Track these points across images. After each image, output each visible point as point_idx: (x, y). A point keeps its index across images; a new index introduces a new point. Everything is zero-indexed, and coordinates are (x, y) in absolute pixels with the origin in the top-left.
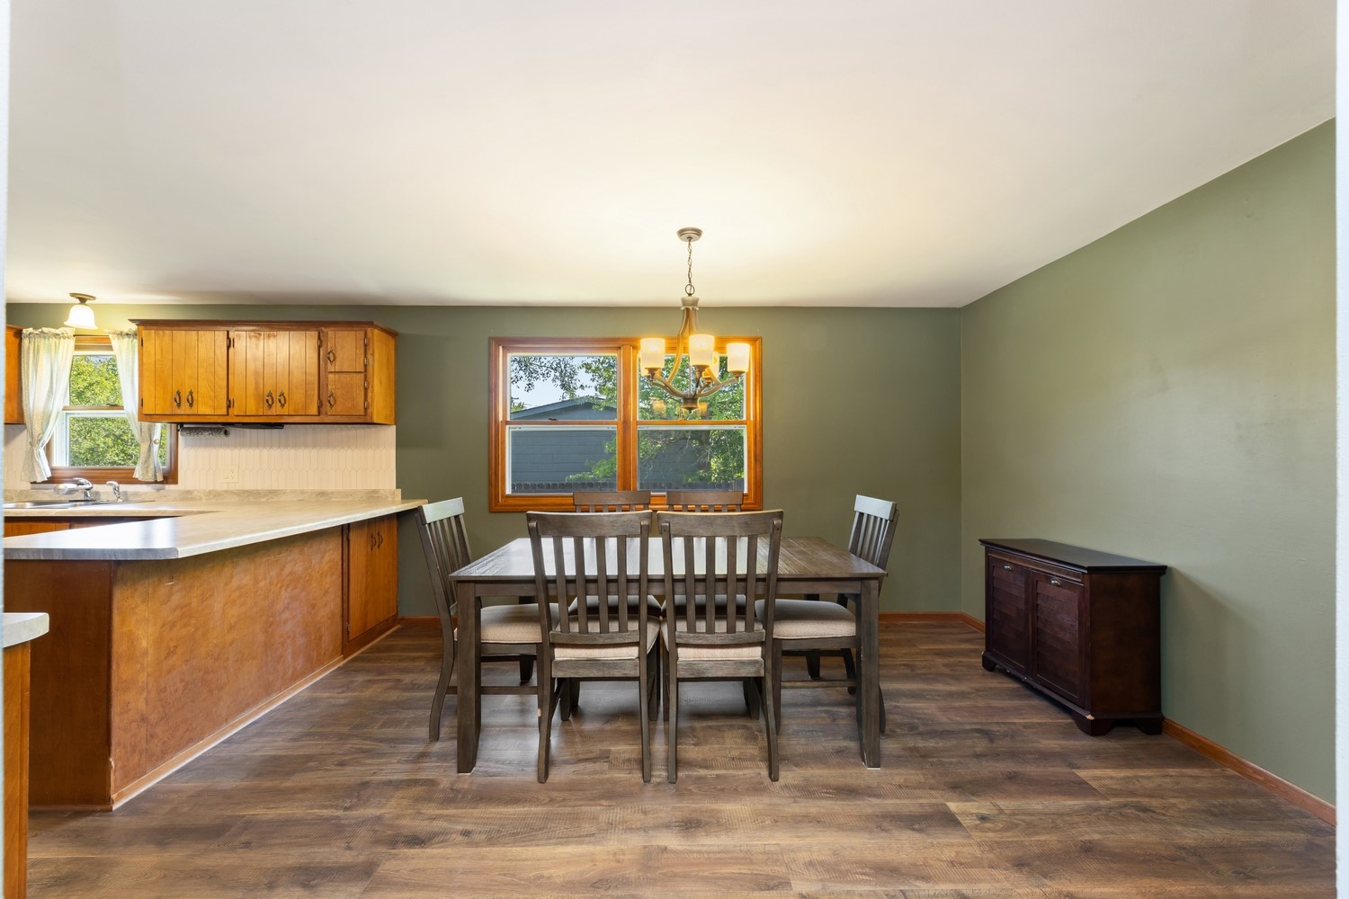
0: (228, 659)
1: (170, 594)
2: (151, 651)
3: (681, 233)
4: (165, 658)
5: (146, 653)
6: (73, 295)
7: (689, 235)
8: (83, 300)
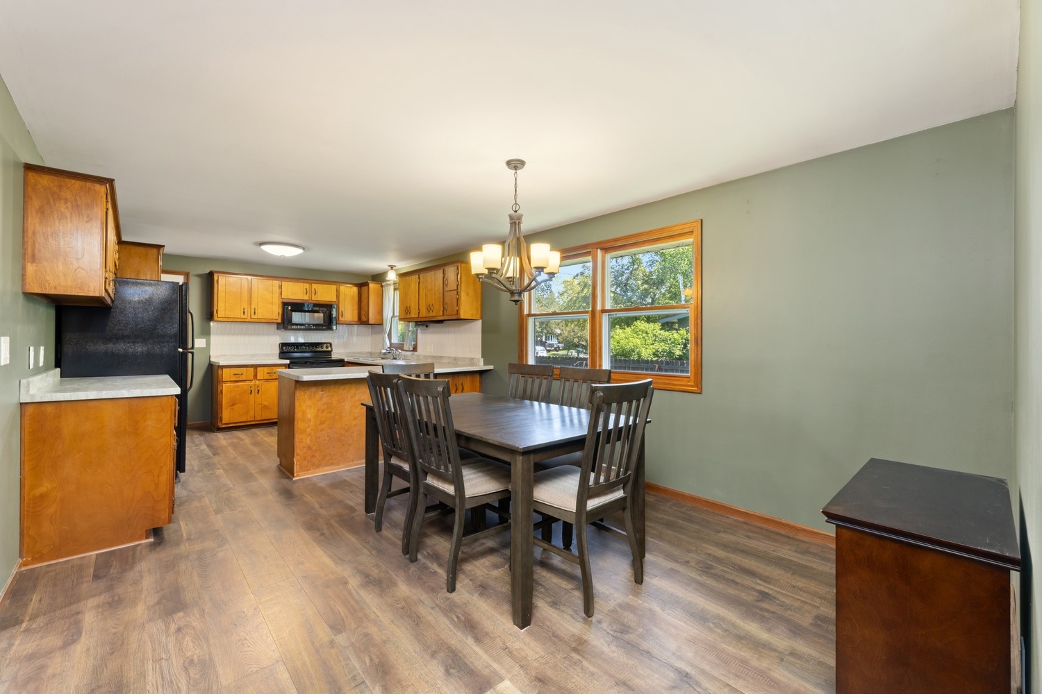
0: (353, 433)
1: (322, 398)
2: (313, 420)
3: (509, 163)
4: (320, 424)
5: (310, 420)
6: (389, 266)
7: (515, 165)
8: (392, 268)
